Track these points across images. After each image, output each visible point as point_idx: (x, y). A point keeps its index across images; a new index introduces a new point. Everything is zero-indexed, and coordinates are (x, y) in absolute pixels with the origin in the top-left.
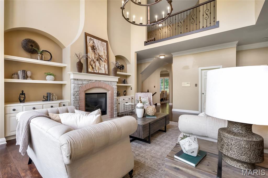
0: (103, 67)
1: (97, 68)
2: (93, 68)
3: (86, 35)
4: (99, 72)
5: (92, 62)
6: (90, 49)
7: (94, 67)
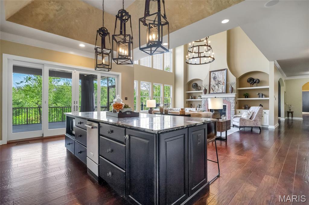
0: (221, 88)
1: (216, 90)
2: (213, 90)
3: (210, 72)
4: (218, 92)
5: (213, 87)
6: (212, 79)
7: (214, 90)
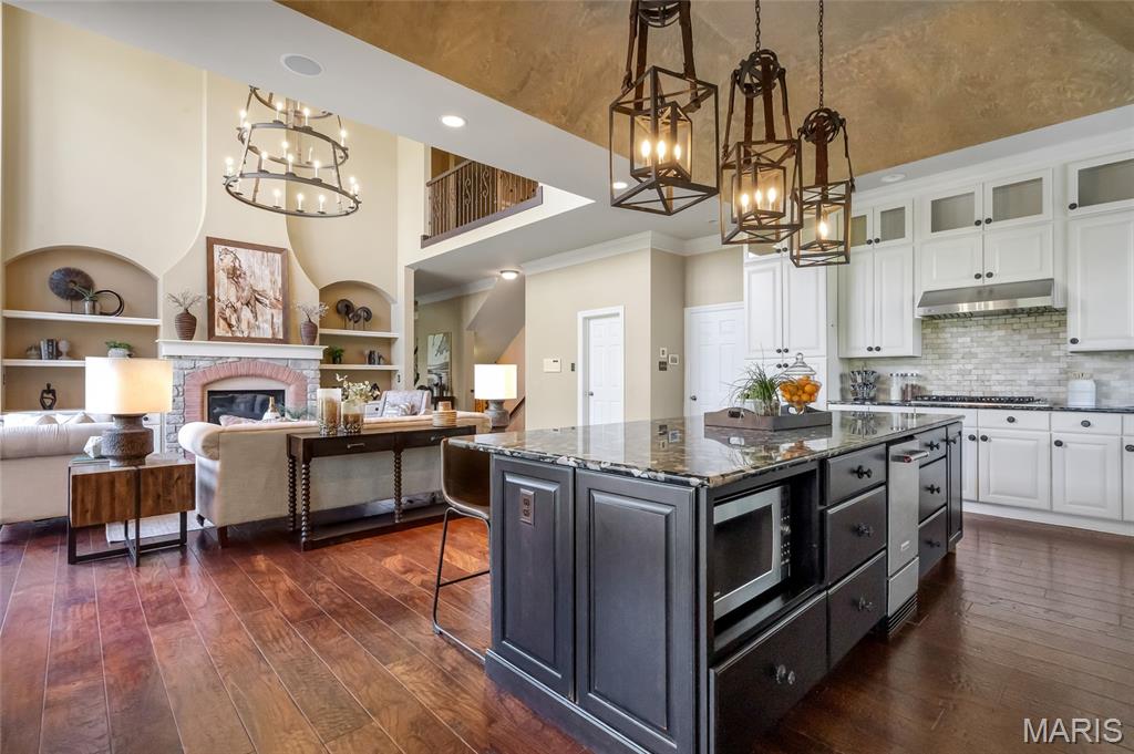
0: (266, 321)
1: (244, 326)
2: (230, 326)
3: (211, 243)
4: (253, 335)
5: (228, 312)
6: (221, 277)
7: (233, 322)
